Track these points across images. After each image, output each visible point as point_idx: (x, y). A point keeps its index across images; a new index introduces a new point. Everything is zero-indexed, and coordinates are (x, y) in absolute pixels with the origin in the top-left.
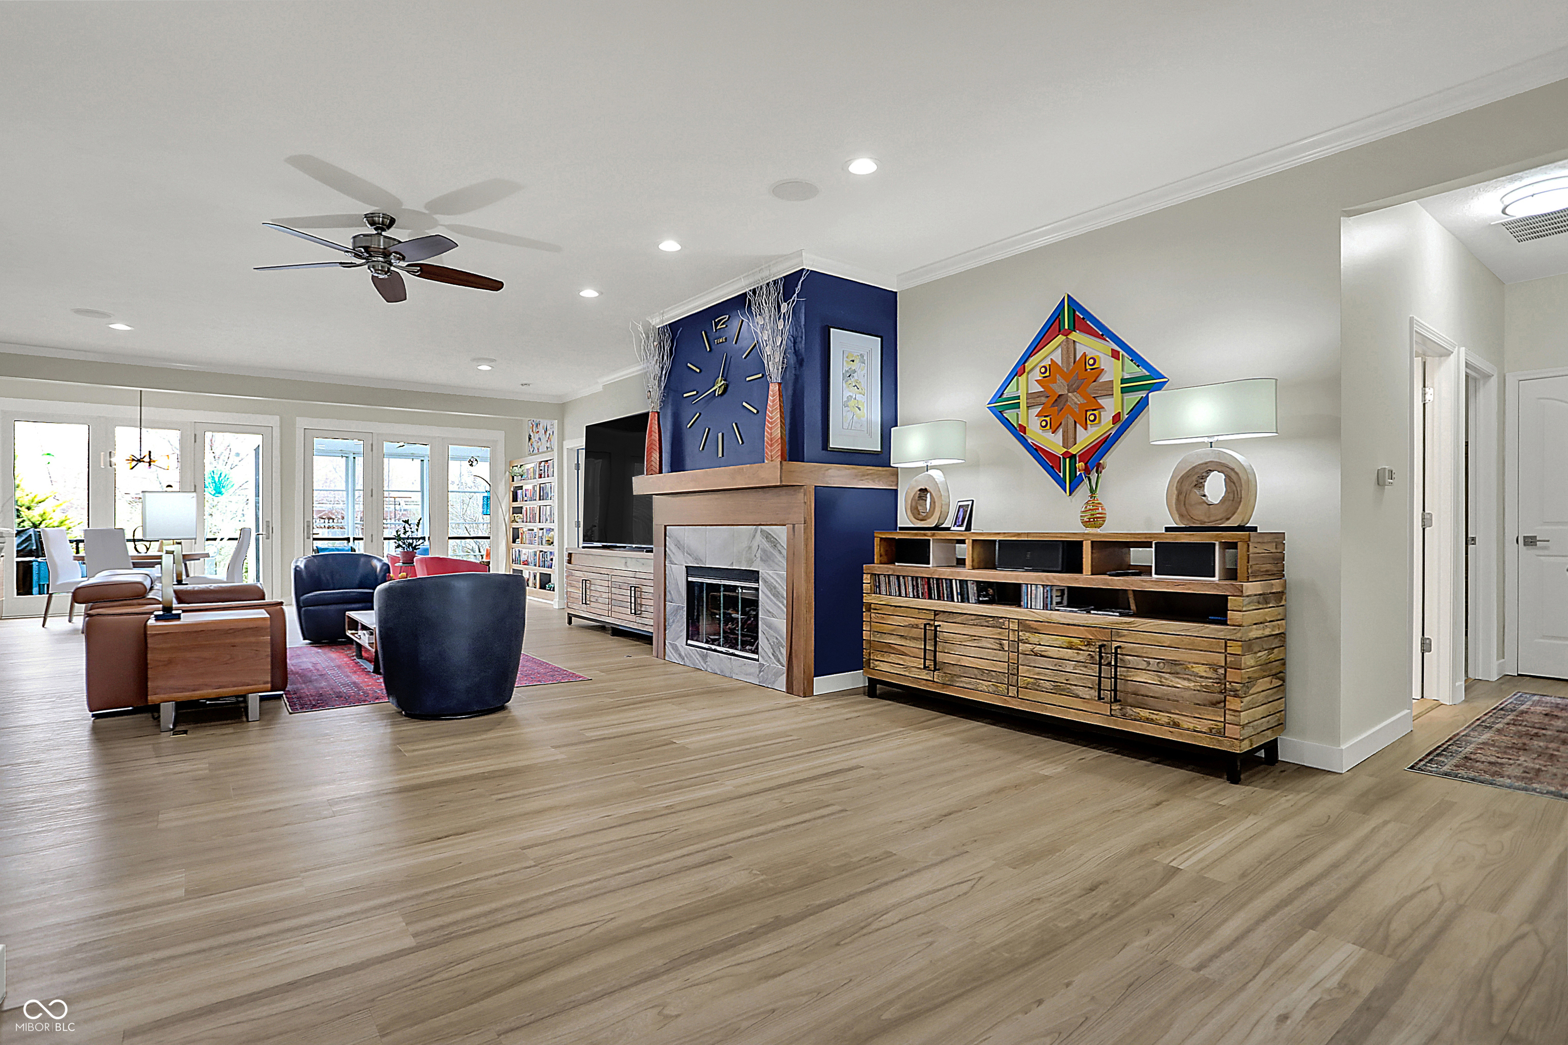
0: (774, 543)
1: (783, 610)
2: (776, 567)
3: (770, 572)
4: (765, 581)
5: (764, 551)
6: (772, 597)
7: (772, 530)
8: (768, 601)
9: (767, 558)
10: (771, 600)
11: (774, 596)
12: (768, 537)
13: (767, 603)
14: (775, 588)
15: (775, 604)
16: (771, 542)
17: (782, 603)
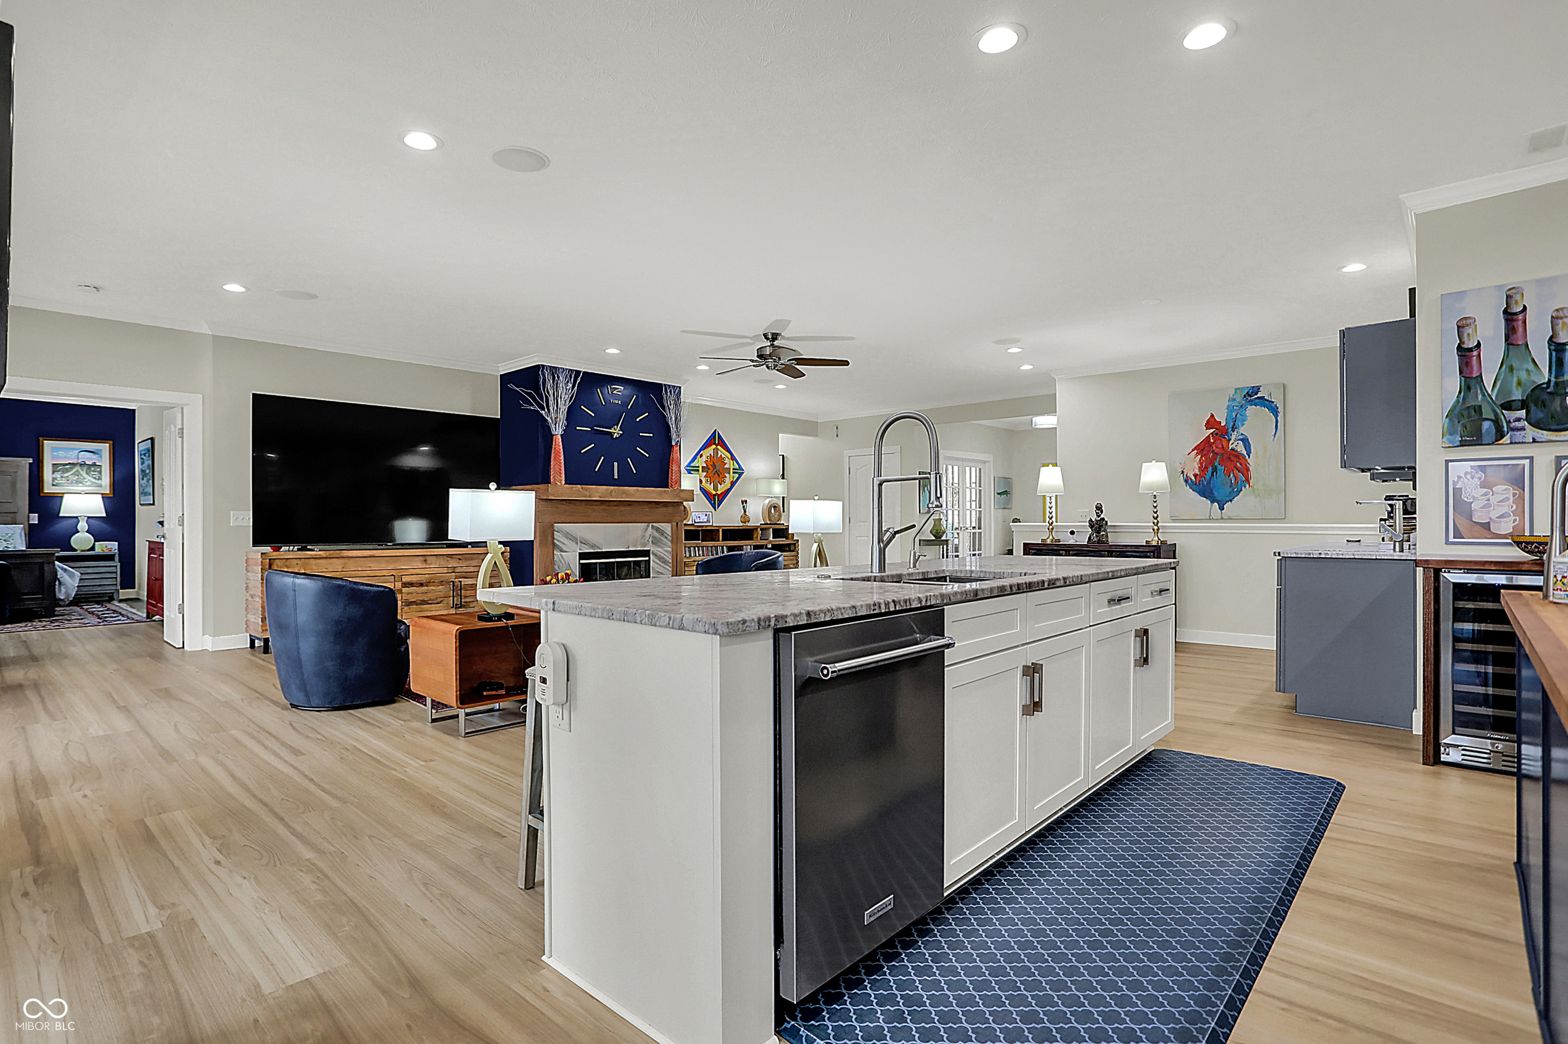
0: (662, 533)
1: (668, 570)
2: (664, 546)
3: (659, 549)
4: (655, 555)
5: (654, 537)
6: (661, 564)
7: (662, 527)
8: (658, 566)
9: (656, 542)
10: (660, 565)
11: (662, 563)
12: (657, 529)
13: (657, 568)
14: (663, 558)
15: (663, 567)
16: (660, 532)
17: (668, 566)
